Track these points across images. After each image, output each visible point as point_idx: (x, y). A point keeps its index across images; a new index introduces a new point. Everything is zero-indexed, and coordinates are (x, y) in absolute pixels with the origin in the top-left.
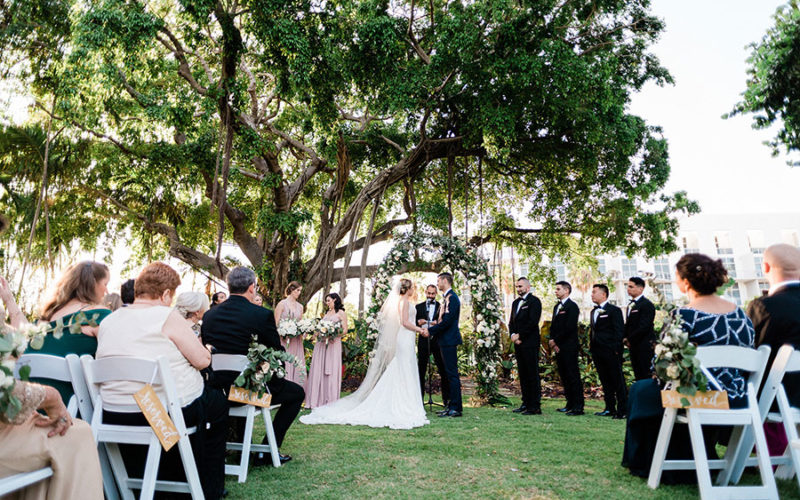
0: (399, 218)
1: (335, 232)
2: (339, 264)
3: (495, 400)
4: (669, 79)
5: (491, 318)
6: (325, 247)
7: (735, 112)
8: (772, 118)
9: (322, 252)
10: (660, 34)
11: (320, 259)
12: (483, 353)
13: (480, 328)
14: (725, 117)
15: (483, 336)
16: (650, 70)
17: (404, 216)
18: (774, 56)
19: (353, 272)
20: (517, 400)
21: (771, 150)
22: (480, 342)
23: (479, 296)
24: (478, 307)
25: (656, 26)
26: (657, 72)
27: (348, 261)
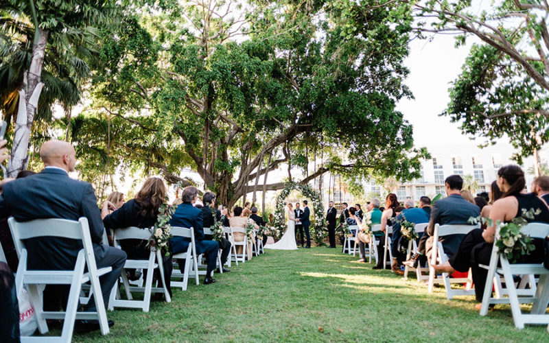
0: (280, 159)
1: (249, 168)
2: (251, 183)
3: (321, 244)
4: (412, 97)
5: (320, 215)
6: (244, 175)
7: (443, 114)
8: (458, 118)
9: (242, 178)
10: (408, 75)
11: (241, 181)
12: (317, 228)
13: (316, 219)
14: (440, 115)
15: (317, 222)
16: (404, 92)
17: (283, 157)
18: (456, 93)
19: (260, 188)
20: (328, 244)
21: (461, 131)
22: (316, 224)
23: (316, 207)
24: (316, 211)
25: (407, 72)
26: (407, 92)
27: (257, 182)
